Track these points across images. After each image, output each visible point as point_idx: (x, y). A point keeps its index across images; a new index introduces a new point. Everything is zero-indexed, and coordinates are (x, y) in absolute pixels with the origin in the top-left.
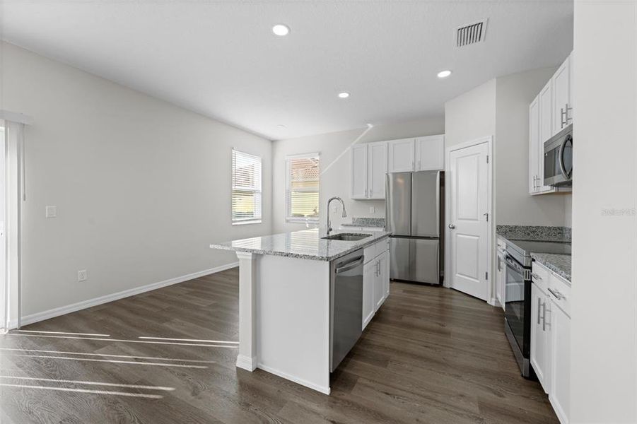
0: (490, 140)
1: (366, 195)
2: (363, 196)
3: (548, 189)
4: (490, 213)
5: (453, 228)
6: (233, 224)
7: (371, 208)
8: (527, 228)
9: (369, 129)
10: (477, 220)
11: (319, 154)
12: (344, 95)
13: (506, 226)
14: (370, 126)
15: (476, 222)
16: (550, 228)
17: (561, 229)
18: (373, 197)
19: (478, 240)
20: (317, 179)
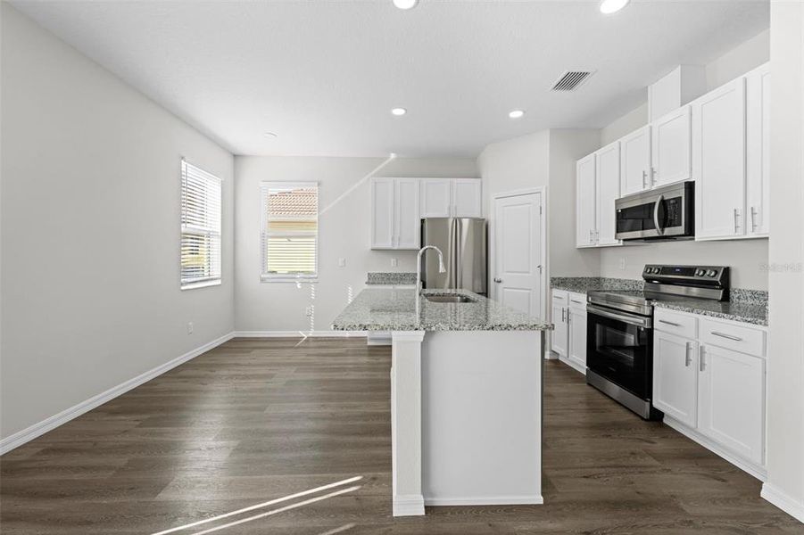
0: (544, 192)
1: (393, 244)
2: (388, 245)
3: (616, 242)
4: (543, 265)
5: (500, 282)
6: (183, 288)
7: (392, 260)
8: (575, 279)
9: (390, 160)
10: (528, 272)
11: (319, 185)
12: (399, 112)
13: (559, 278)
14: (393, 156)
15: (527, 275)
16: (591, 279)
17: (599, 279)
18: (402, 247)
19: (529, 294)
20: (315, 218)
